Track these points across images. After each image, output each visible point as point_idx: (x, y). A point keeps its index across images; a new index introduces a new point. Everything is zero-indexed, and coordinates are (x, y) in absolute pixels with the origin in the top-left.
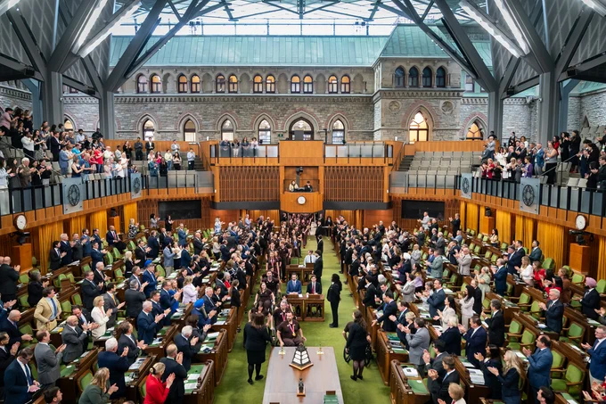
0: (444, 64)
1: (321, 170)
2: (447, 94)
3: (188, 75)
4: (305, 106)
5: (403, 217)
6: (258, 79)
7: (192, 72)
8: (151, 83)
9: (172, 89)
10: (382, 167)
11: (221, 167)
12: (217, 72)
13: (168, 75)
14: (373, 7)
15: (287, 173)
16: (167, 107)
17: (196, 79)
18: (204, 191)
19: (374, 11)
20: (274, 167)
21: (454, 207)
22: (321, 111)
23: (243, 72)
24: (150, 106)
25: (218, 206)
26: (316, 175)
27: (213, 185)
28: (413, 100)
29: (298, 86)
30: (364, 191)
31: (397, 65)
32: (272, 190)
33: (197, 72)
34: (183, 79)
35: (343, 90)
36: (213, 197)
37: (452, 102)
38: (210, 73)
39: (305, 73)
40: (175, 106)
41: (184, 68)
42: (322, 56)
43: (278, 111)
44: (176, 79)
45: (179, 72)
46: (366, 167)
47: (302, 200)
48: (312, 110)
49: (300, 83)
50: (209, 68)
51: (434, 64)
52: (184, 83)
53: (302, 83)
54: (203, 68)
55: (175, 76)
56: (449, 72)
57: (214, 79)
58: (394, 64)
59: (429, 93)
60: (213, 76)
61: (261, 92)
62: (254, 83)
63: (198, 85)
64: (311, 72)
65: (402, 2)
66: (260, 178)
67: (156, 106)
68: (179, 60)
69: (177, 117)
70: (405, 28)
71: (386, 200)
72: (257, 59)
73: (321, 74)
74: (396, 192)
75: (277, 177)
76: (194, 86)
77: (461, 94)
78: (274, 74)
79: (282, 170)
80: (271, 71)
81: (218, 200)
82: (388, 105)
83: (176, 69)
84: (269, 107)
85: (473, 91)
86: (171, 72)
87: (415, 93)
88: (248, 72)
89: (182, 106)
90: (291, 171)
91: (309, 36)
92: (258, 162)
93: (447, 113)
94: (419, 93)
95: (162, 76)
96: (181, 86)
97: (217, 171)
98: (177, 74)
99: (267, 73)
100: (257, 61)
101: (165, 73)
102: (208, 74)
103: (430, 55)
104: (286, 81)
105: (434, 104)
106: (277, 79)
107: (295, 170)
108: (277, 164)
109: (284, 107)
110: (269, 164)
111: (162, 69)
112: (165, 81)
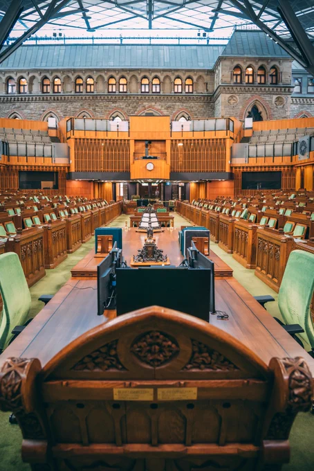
0: (276, 63)
1: (168, 143)
2: (279, 89)
3: (51, 78)
4: (153, 104)
5: (242, 189)
6: (112, 81)
7: (54, 74)
8: (19, 85)
9: (36, 89)
10: (224, 139)
11: (76, 139)
12: (76, 74)
13: (33, 77)
14: (213, 14)
15: (137, 147)
16: (32, 106)
17: (57, 81)
18: (61, 162)
19: (214, 18)
20: (125, 140)
21: (290, 175)
22: (168, 108)
23: (99, 74)
24: (18, 104)
25: (73, 176)
26: (163, 148)
27: (69, 157)
28: (249, 95)
29: (147, 87)
30: (207, 162)
31: (236, 63)
32: (123, 162)
33: (59, 75)
34: (46, 82)
35: (187, 91)
36: (69, 168)
37: (283, 96)
38: (70, 75)
39: (153, 74)
40: (39, 105)
41: (47, 71)
42: (168, 61)
43: (130, 108)
44: (40, 81)
45: (43, 75)
46: (209, 140)
47: (150, 167)
48: (160, 107)
49: (149, 84)
50: (69, 71)
51: (268, 63)
52: (47, 85)
53: (151, 84)
54: (63, 71)
55: (39, 78)
56: (281, 70)
57: (73, 80)
58: (232, 63)
59: (263, 89)
60: (73, 78)
61: (115, 92)
62: (109, 85)
63: (60, 87)
64: (159, 74)
65: (242, 4)
66: (112, 150)
67: (23, 105)
68: (44, 64)
69: (41, 115)
70: (242, 33)
71: (228, 170)
72: (112, 63)
73: (167, 76)
74: (237, 163)
75: (128, 149)
76: (56, 87)
77: (291, 89)
78: (127, 76)
79: (132, 143)
80: (123, 73)
81: (73, 169)
82: (227, 99)
83: (41, 71)
84: (122, 105)
85: (301, 92)
86: (36, 75)
87: (251, 88)
88: (103, 74)
89: (45, 105)
90: (141, 145)
91: (157, 45)
92: (110, 136)
93: (279, 107)
94: (255, 88)
95: (28, 78)
96: (45, 87)
97: (72, 143)
98: (41, 77)
99: (120, 75)
100: (111, 64)
101: (30, 75)
102: (68, 77)
103: (264, 55)
104: (137, 83)
105: (267, 99)
106: (128, 81)
107: (144, 144)
108: (127, 138)
109: (135, 104)
110: (120, 138)
111: (29, 72)
112: (31, 83)
